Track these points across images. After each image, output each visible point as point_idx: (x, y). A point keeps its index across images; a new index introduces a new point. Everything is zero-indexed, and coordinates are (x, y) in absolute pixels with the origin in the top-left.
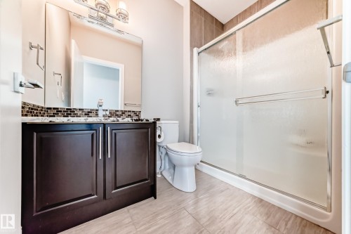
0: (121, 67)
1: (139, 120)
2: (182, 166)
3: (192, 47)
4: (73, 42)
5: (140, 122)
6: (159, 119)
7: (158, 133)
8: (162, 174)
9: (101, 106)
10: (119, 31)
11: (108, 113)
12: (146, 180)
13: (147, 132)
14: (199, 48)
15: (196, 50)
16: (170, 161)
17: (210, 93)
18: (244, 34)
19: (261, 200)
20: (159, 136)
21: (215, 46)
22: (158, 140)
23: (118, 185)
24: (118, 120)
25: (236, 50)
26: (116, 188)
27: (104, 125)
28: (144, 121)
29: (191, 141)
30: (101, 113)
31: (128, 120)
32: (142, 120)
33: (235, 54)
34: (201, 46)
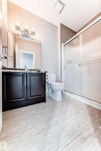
0: (34, 53)
1: (39, 72)
2: (56, 91)
3: (61, 43)
4: (16, 45)
5: (39, 73)
6: (46, 72)
7: (46, 77)
8: (49, 95)
9: (26, 68)
10: (32, 39)
11: (28, 70)
12: (42, 95)
13: (42, 77)
14: (64, 43)
15: (63, 44)
16: (52, 90)
17: (69, 62)
18: (83, 35)
19: (90, 106)
20: (47, 79)
21: (71, 42)
22: (46, 80)
23: (31, 96)
24: (31, 72)
25: (79, 43)
26: (31, 97)
27: (27, 73)
28: (41, 73)
29: (61, 82)
30: (26, 70)
31: (35, 72)
32: (40, 72)
33: (79, 44)
34: (65, 42)
